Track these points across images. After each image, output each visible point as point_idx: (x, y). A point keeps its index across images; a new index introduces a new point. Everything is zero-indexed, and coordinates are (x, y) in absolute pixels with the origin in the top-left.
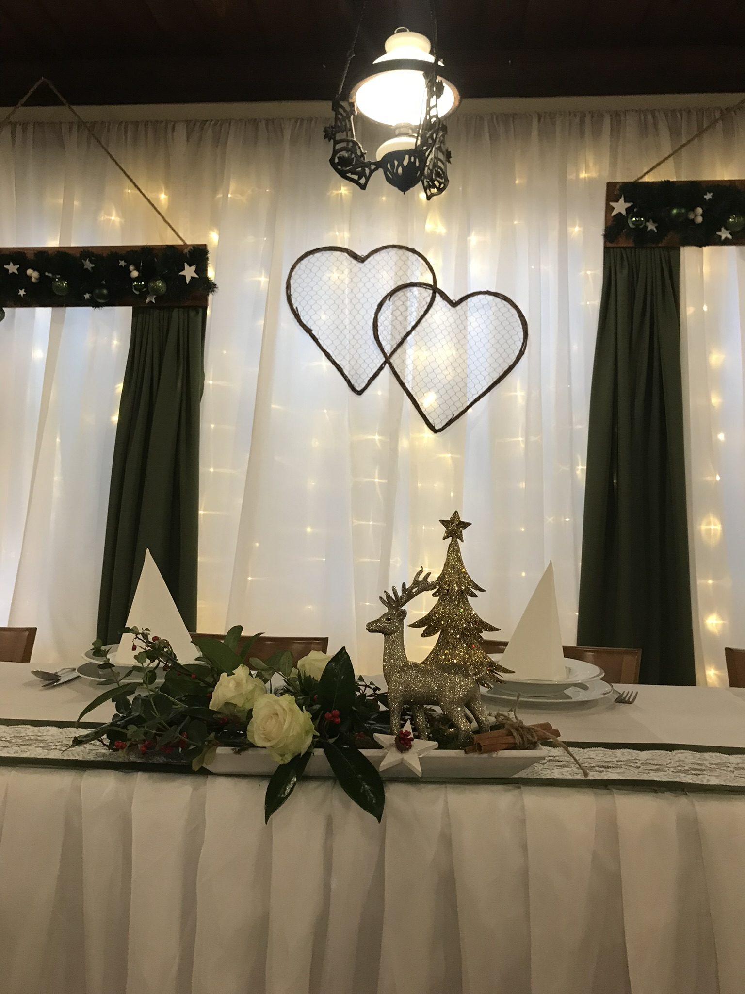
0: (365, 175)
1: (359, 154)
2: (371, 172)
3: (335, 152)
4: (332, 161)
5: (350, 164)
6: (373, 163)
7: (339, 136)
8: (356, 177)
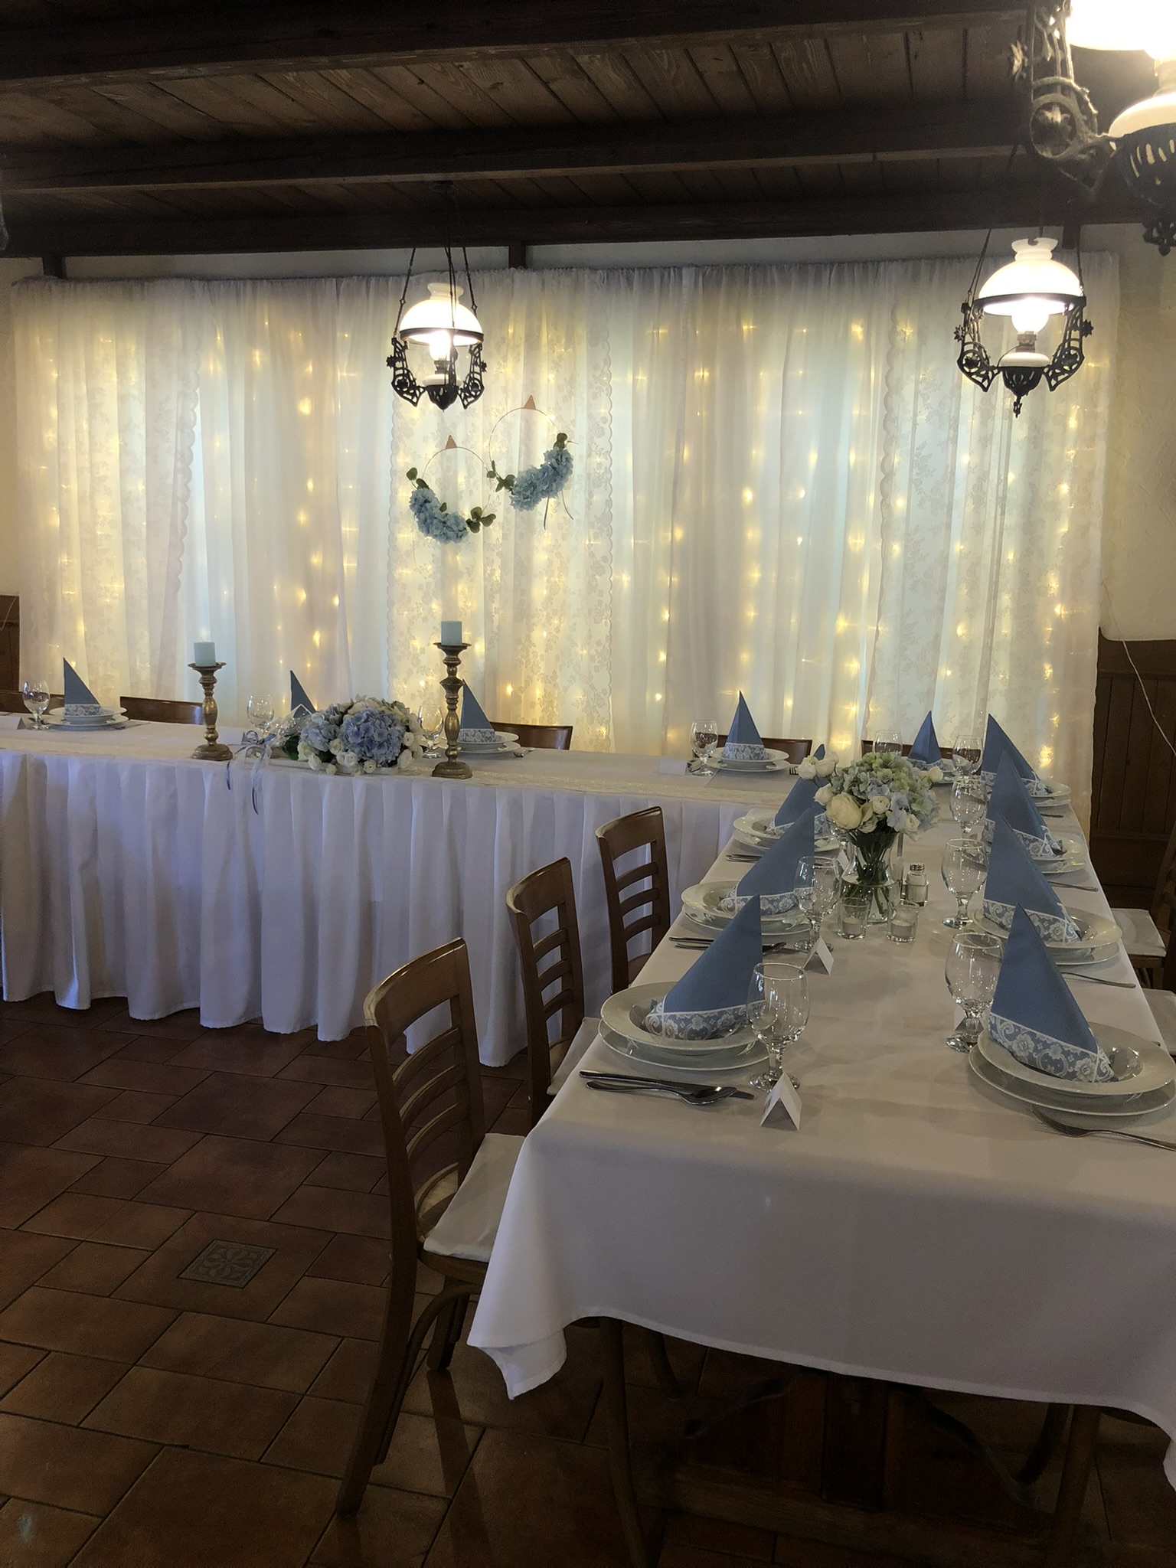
0: (416, 395)
1: (412, 379)
2: (421, 394)
3: (395, 377)
4: (393, 383)
5: (407, 387)
6: (423, 388)
7: (399, 364)
8: (410, 397)
